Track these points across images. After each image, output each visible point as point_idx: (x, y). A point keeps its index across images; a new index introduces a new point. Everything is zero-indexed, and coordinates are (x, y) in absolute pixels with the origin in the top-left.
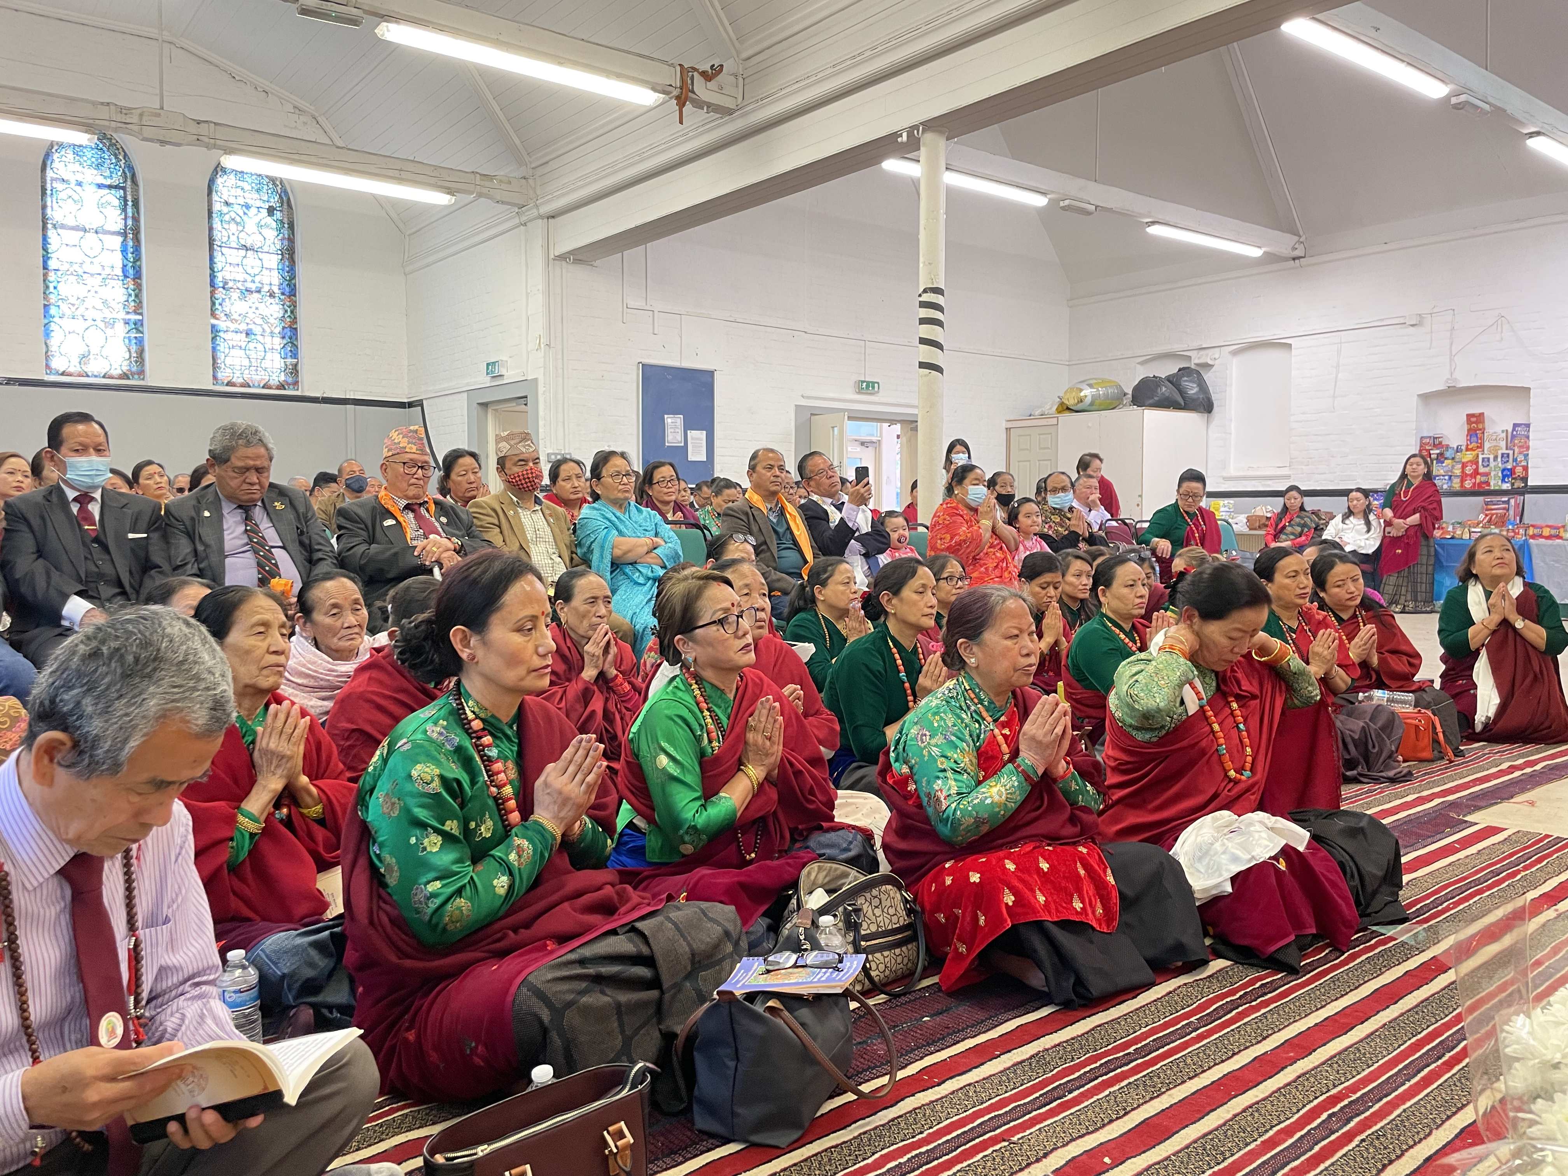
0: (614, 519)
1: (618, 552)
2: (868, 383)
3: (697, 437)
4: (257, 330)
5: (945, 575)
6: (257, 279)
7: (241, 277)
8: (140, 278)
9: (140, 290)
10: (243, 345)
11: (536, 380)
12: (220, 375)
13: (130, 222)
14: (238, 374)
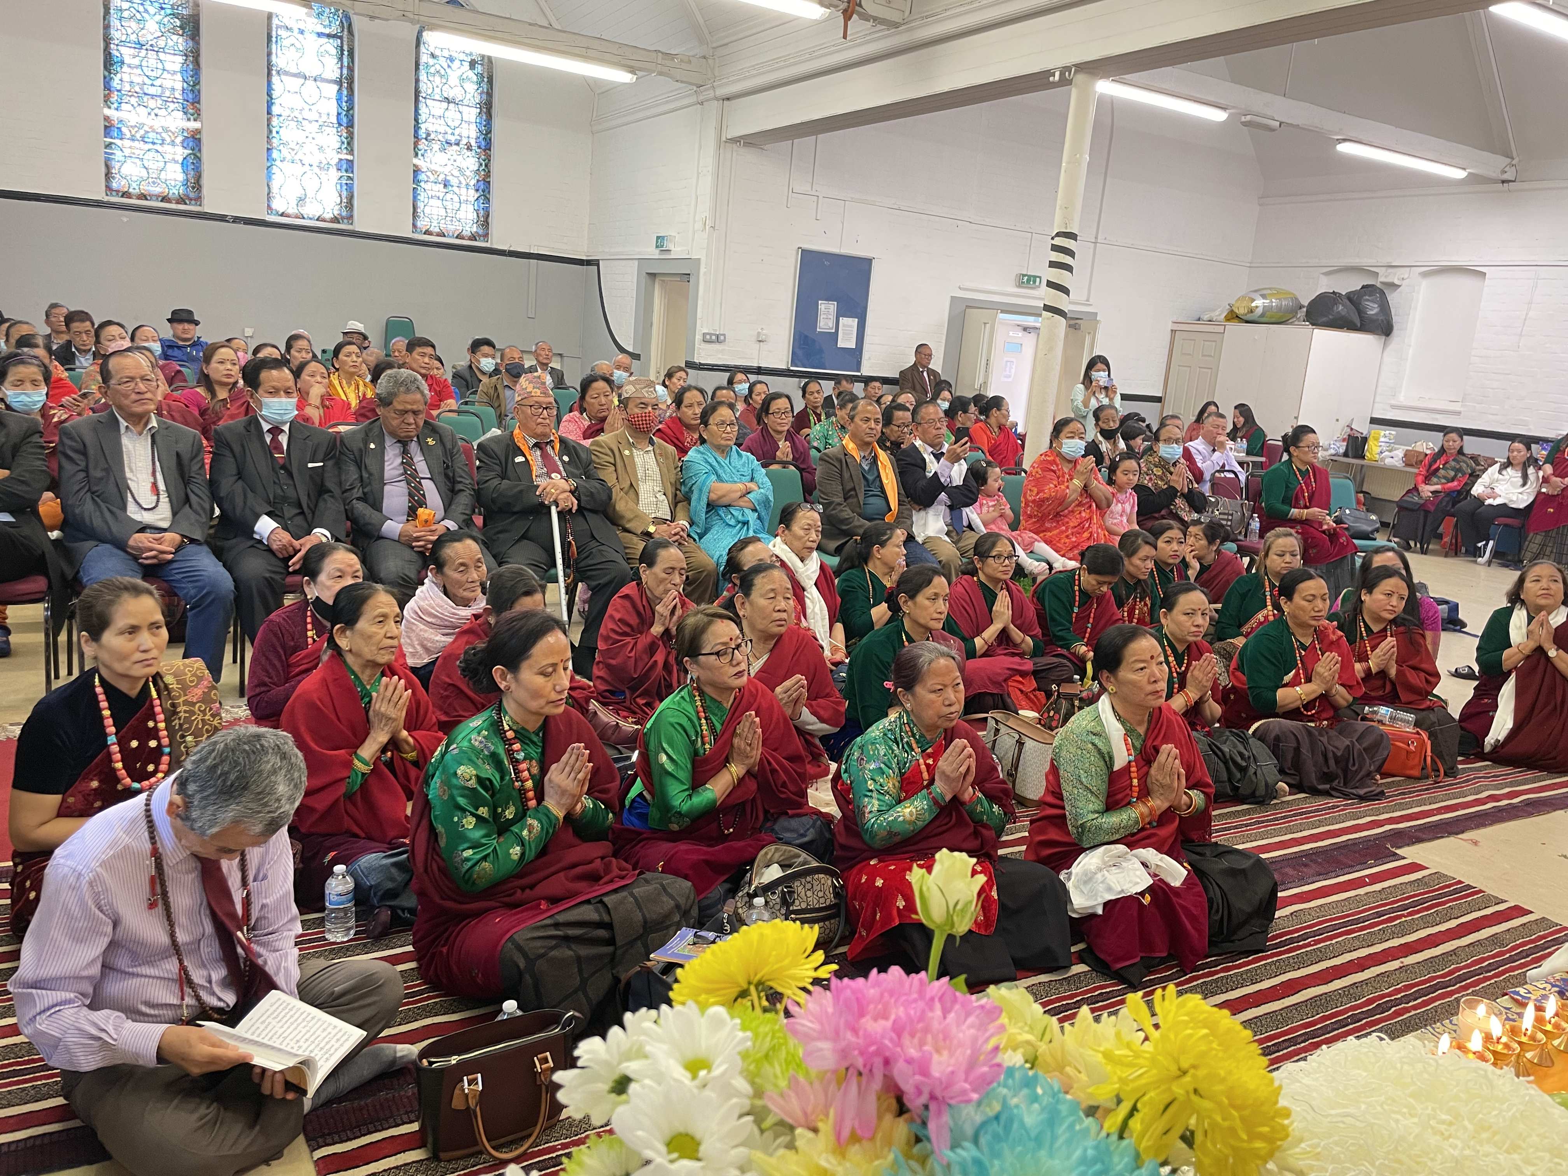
0: (715, 464)
1: (713, 496)
2: (1030, 276)
3: (849, 324)
4: (454, 181)
5: (994, 554)
6: (457, 132)
7: (442, 129)
8: (352, 126)
9: (352, 138)
10: (441, 195)
11: (699, 259)
12: (419, 224)
13: (345, 71)
14: (435, 224)
